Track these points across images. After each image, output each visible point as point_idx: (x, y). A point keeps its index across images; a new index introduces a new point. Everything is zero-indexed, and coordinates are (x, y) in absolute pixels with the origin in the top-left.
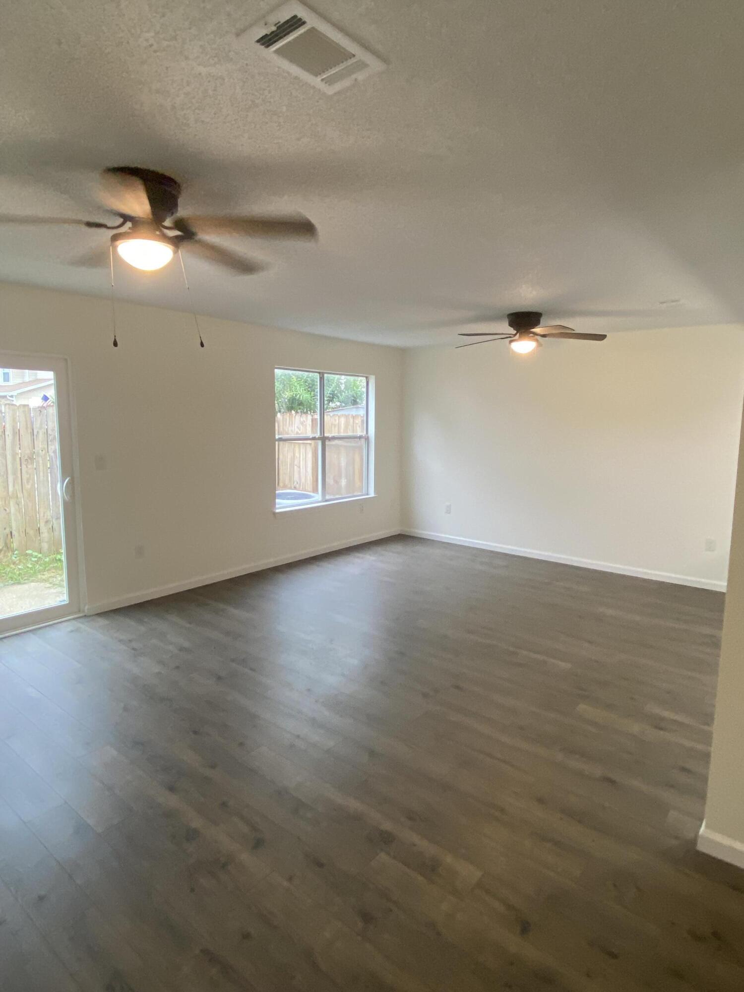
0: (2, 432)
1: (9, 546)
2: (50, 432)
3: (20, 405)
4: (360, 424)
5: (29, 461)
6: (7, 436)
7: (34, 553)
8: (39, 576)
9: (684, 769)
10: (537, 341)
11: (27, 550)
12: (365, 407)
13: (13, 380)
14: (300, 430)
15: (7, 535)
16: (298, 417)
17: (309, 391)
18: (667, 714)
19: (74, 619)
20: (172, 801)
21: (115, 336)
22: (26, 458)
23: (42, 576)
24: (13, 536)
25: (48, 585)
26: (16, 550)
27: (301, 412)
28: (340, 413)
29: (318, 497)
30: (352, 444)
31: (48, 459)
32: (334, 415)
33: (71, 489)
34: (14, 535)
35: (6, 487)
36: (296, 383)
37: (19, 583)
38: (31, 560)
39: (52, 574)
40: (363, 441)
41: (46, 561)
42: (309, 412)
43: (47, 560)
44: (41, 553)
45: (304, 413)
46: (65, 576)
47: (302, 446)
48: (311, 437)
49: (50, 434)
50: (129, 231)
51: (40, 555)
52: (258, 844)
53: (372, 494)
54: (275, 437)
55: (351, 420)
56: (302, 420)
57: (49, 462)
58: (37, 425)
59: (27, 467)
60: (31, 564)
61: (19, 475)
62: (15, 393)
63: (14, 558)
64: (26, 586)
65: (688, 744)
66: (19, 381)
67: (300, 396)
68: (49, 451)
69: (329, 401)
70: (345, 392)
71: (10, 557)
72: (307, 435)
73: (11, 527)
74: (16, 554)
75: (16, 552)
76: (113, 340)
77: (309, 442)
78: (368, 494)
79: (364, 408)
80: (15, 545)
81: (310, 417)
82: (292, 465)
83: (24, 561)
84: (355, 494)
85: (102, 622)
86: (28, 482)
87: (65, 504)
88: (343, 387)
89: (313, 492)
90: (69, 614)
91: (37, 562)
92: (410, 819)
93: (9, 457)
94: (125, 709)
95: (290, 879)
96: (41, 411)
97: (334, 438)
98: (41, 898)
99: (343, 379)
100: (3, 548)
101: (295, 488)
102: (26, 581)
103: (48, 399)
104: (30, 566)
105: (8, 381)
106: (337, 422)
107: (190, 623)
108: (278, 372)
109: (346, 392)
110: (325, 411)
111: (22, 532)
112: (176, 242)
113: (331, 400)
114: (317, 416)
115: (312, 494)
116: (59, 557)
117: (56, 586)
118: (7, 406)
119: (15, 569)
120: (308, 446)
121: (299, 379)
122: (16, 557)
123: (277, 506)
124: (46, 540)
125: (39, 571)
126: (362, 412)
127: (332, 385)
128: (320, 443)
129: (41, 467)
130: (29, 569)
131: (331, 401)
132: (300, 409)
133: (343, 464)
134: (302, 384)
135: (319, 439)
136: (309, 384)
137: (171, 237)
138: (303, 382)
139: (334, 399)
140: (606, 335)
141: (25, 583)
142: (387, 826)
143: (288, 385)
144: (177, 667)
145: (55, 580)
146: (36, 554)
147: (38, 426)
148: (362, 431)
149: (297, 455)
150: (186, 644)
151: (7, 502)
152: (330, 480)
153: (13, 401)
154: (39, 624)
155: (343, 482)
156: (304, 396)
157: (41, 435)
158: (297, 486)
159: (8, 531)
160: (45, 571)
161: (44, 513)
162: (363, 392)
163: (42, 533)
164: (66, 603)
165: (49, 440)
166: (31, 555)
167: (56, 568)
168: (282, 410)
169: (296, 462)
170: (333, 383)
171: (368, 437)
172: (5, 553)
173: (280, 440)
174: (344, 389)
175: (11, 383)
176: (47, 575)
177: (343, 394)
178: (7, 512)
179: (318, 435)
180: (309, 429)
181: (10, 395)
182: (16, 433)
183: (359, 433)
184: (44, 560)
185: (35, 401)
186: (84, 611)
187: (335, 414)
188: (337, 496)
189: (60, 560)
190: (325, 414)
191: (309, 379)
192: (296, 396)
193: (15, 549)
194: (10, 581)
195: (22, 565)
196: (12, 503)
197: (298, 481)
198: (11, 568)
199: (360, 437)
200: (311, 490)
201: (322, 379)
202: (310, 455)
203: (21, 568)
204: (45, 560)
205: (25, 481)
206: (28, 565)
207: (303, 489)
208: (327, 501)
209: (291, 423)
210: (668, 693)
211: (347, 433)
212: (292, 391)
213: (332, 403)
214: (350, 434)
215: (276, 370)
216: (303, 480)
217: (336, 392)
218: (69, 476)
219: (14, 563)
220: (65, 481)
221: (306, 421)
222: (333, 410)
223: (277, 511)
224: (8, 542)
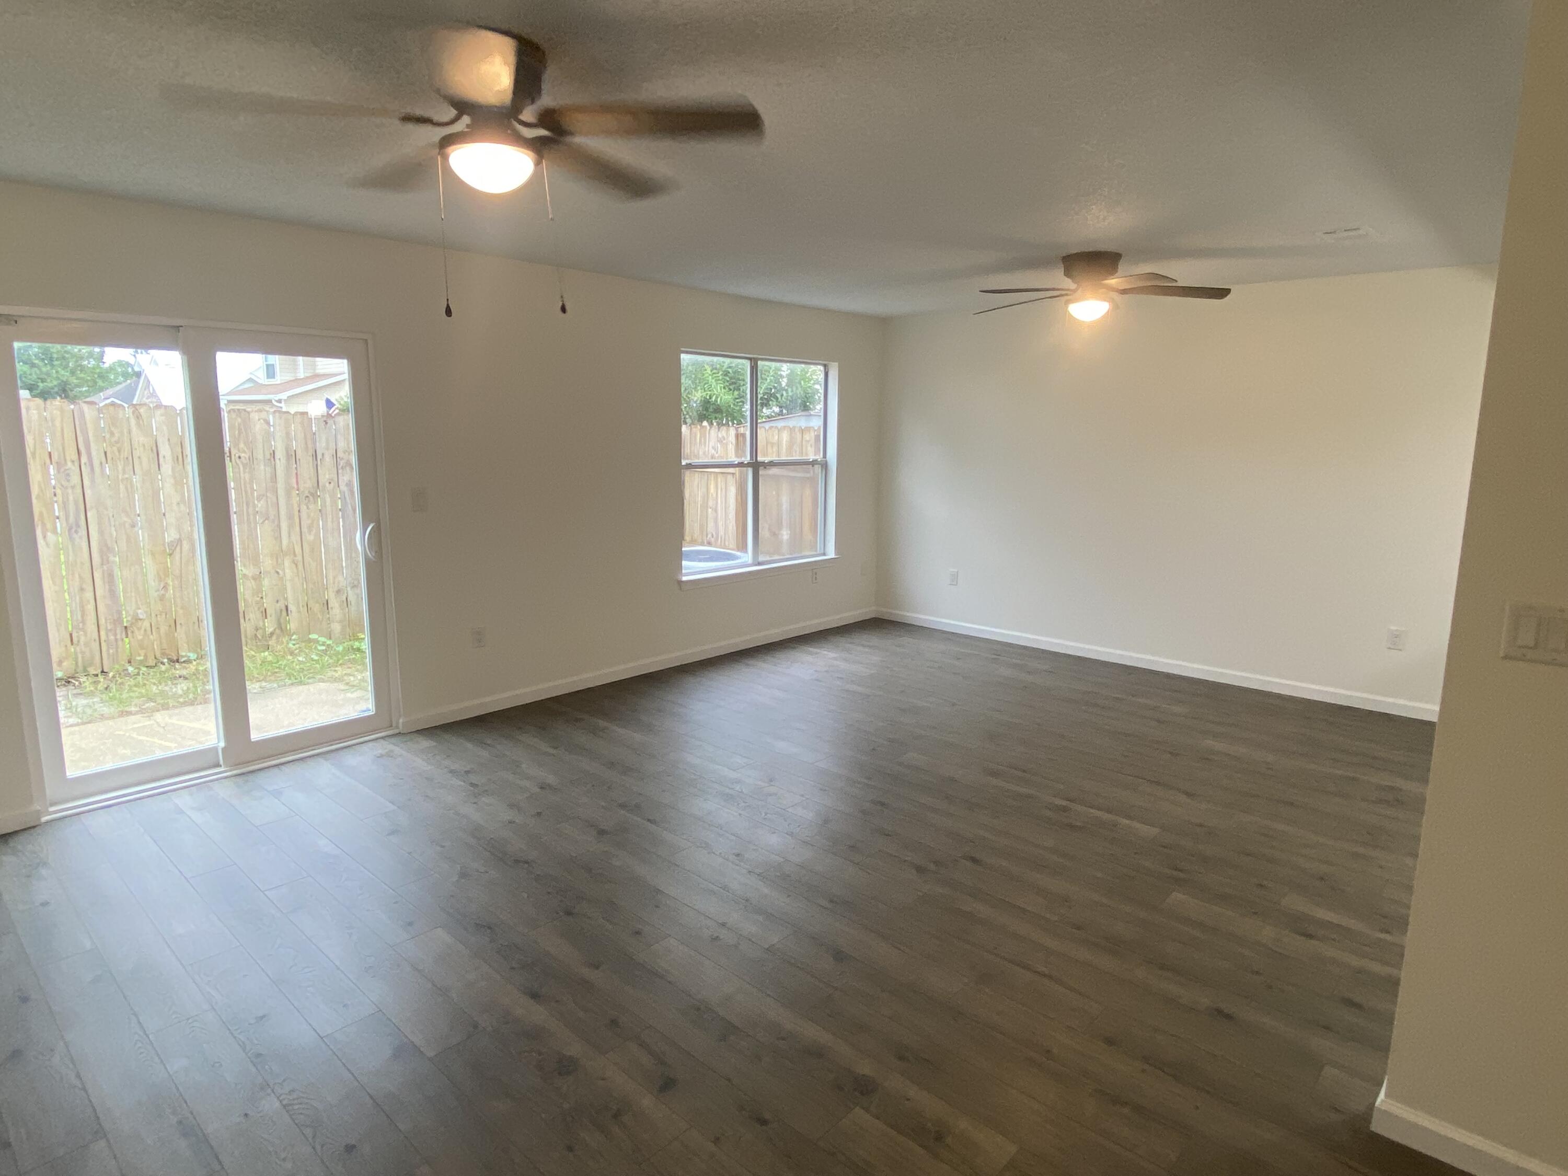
0: (271, 454)
1: (283, 627)
2: (340, 454)
3: (296, 413)
4: (813, 441)
5: (311, 498)
6: (277, 461)
7: (320, 639)
8: (330, 674)
9: (1351, 1003)
10: (1111, 300)
11: (310, 634)
12: (822, 414)
13: (280, 376)
14: (717, 453)
15: (281, 610)
16: (714, 432)
17: (731, 390)
18: (1322, 914)
19: (383, 738)
20: (538, 1014)
21: (448, 300)
22: (307, 493)
23: (334, 673)
24: (289, 612)
25: (342, 687)
26: (294, 633)
27: (718, 424)
28: (781, 424)
29: (748, 557)
30: (798, 473)
31: (339, 496)
32: (771, 428)
33: (376, 540)
34: (291, 611)
35: (279, 538)
36: (710, 377)
37: (301, 683)
38: (316, 648)
39: (349, 671)
40: (818, 468)
41: (339, 651)
42: (730, 423)
43: (340, 648)
44: (330, 638)
45: (723, 425)
46: (368, 674)
47: (720, 478)
48: (736, 462)
49: (341, 456)
50: (466, 130)
51: (329, 642)
52: (667, 1085)
53: (831, 554)
54: (681, 463)
55: (799, 436)
56: (720, 435)
57: (340, 500)
58: (321, 445)
59: (308, 508)
60: (317, 654)
61: (297, 520)
62: (283, 396)
63: (291, 645)
64: (312, 688)
65: (1356, 962)
66: (289, 377)
67: (717, 398)
68: (340, 484)
69: (762, 405)
70: (786, 391)
71: (285, 644)
72: (730, 460)
73: (286, 599)
74: (294, 640)
75: (294, 637)
76: (445, 306)
77: (731, 470)
78: (824, 554)
79: (820, 416)
80: (292, 626)
81: (732, 432)
82: (705, 506)
83: (307, 651)
84: (804, 554)
85: (425, 743)
86: (310, 531)
87: (368, 563)
88: (784, 382)
89: (738, 550)
90: (374, 731)
91: (325, 652)
92: (901, 1058)
93: (281, 492)
94: (463, 875)
95: (717, 1141)
96: (326, 423)
97: (772, 464)
98: (350, 1148)
99: (785, 368)
100: (275, 630)
101: (709, 544)
102: (310, 681)
103: (334, 405)
104: (316, 658)
105: (274, 378)
106: (776, 437)
107: (556, 748)
108: (685, 358)
109: (790, 390)
110: (759, 421)
111: (303, 606)
112: (538, 147)
113: (766, 404)
114: (746, 430)
115: (738, 554)
116: (356, 644)
117: (355, 688)
118: (277, 414)
119: (293, 662)
120: (730, 477)
121: (715, 371)
122: (294, 645)
123: (683, 571)
124: (338, 617)
125: (329, 666)
126: (817, 423)
127: (766, 379)
128: (750, 471)
129: (329, 508)
130: (314, 662)
131: (766, 406)
132: (716, 418)
133: (785, 506)
134: (720, 378)
135: (749, 465)
136: (731, 378)
137: (530, 139)
138: (722, 375)
139: (771, 402)
140: (1230, 290)
141: (308, 684)
142: (865, 1068)
143: (699, 381)
144: (539, 814)
145: (352, 678)
146: (322, 639)
147: (324, 445)
148: (816, 453)
149: (712, 490)
150: (551, 779)
151: (279, 560)
152: (764, 533)
153: (281, 408)
154: (332, 745)
155: (785, 535)
156: (724, 397)
157: (328, 458)
158: (713, 540)
159: (281, 605)
160: (336, 666)
161: (334, 578)
162: (817, 390)
163: (332, 608)
164: (371, 713)
165: (340, 467)
166: (316, 641)
167: (353, 661)
168: (689, 421)
169: (711, 503)
170: (768, 376)
171: (826, 462)
172: (278, 638)
173: (690, 466)
174: (786, 385)
175: (278, 379)
176: (340, 671)
177: (784, 393)
178: (281, 576)
179: (747, 459)
180: (731, 448)
181: (277, 399)
182: (292, 456)
183: (811, 457)
184: (335, 649)
185: (316, 408)
186: (397, 727)
187: (773, 427)
188: (776, 557)
189: (359, 650)
190: (759, 425)
191: (730, 370)
192: (711, 398)
193: (292, 631)
194: (287, 680)
195: (304, 656)
196: (287, 563)
197: (714, 533)
198: (288, 660)
199: (814, 463)
200: (735, 547)
201: (754, 369)
202: (733, 491)
203: (302, 661)
204: (337, 649)
205: (305, 530)
206: (312, 656)
207: (721, 545)
208: (759, 564)
209: (703, 440)
210: (1322, 879)
211: (792, 456)
212: (705, 391)
213: (767, 409)
214: (796, 457)
215: (683, 356)
216: (721, 533)
217: (773, 391)
218: (373, 522)
219: (292, 653)
220: (366, 530)
221: (728, 437)
222: (768, 420)
223: (684, 579)
224: (282, 621)
